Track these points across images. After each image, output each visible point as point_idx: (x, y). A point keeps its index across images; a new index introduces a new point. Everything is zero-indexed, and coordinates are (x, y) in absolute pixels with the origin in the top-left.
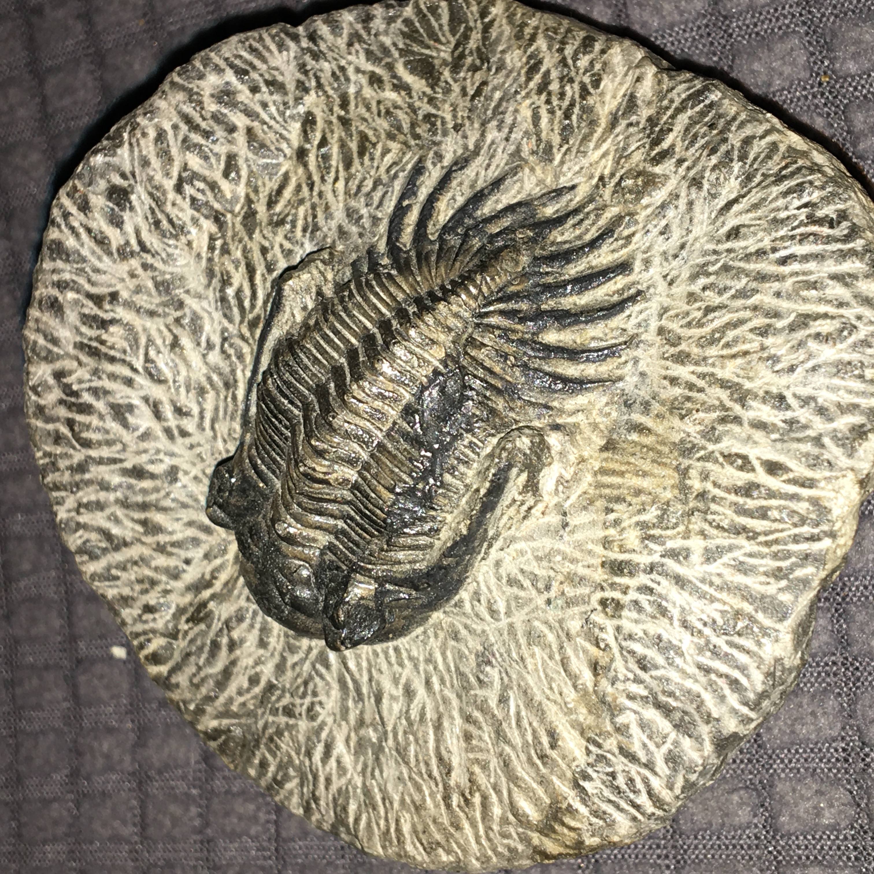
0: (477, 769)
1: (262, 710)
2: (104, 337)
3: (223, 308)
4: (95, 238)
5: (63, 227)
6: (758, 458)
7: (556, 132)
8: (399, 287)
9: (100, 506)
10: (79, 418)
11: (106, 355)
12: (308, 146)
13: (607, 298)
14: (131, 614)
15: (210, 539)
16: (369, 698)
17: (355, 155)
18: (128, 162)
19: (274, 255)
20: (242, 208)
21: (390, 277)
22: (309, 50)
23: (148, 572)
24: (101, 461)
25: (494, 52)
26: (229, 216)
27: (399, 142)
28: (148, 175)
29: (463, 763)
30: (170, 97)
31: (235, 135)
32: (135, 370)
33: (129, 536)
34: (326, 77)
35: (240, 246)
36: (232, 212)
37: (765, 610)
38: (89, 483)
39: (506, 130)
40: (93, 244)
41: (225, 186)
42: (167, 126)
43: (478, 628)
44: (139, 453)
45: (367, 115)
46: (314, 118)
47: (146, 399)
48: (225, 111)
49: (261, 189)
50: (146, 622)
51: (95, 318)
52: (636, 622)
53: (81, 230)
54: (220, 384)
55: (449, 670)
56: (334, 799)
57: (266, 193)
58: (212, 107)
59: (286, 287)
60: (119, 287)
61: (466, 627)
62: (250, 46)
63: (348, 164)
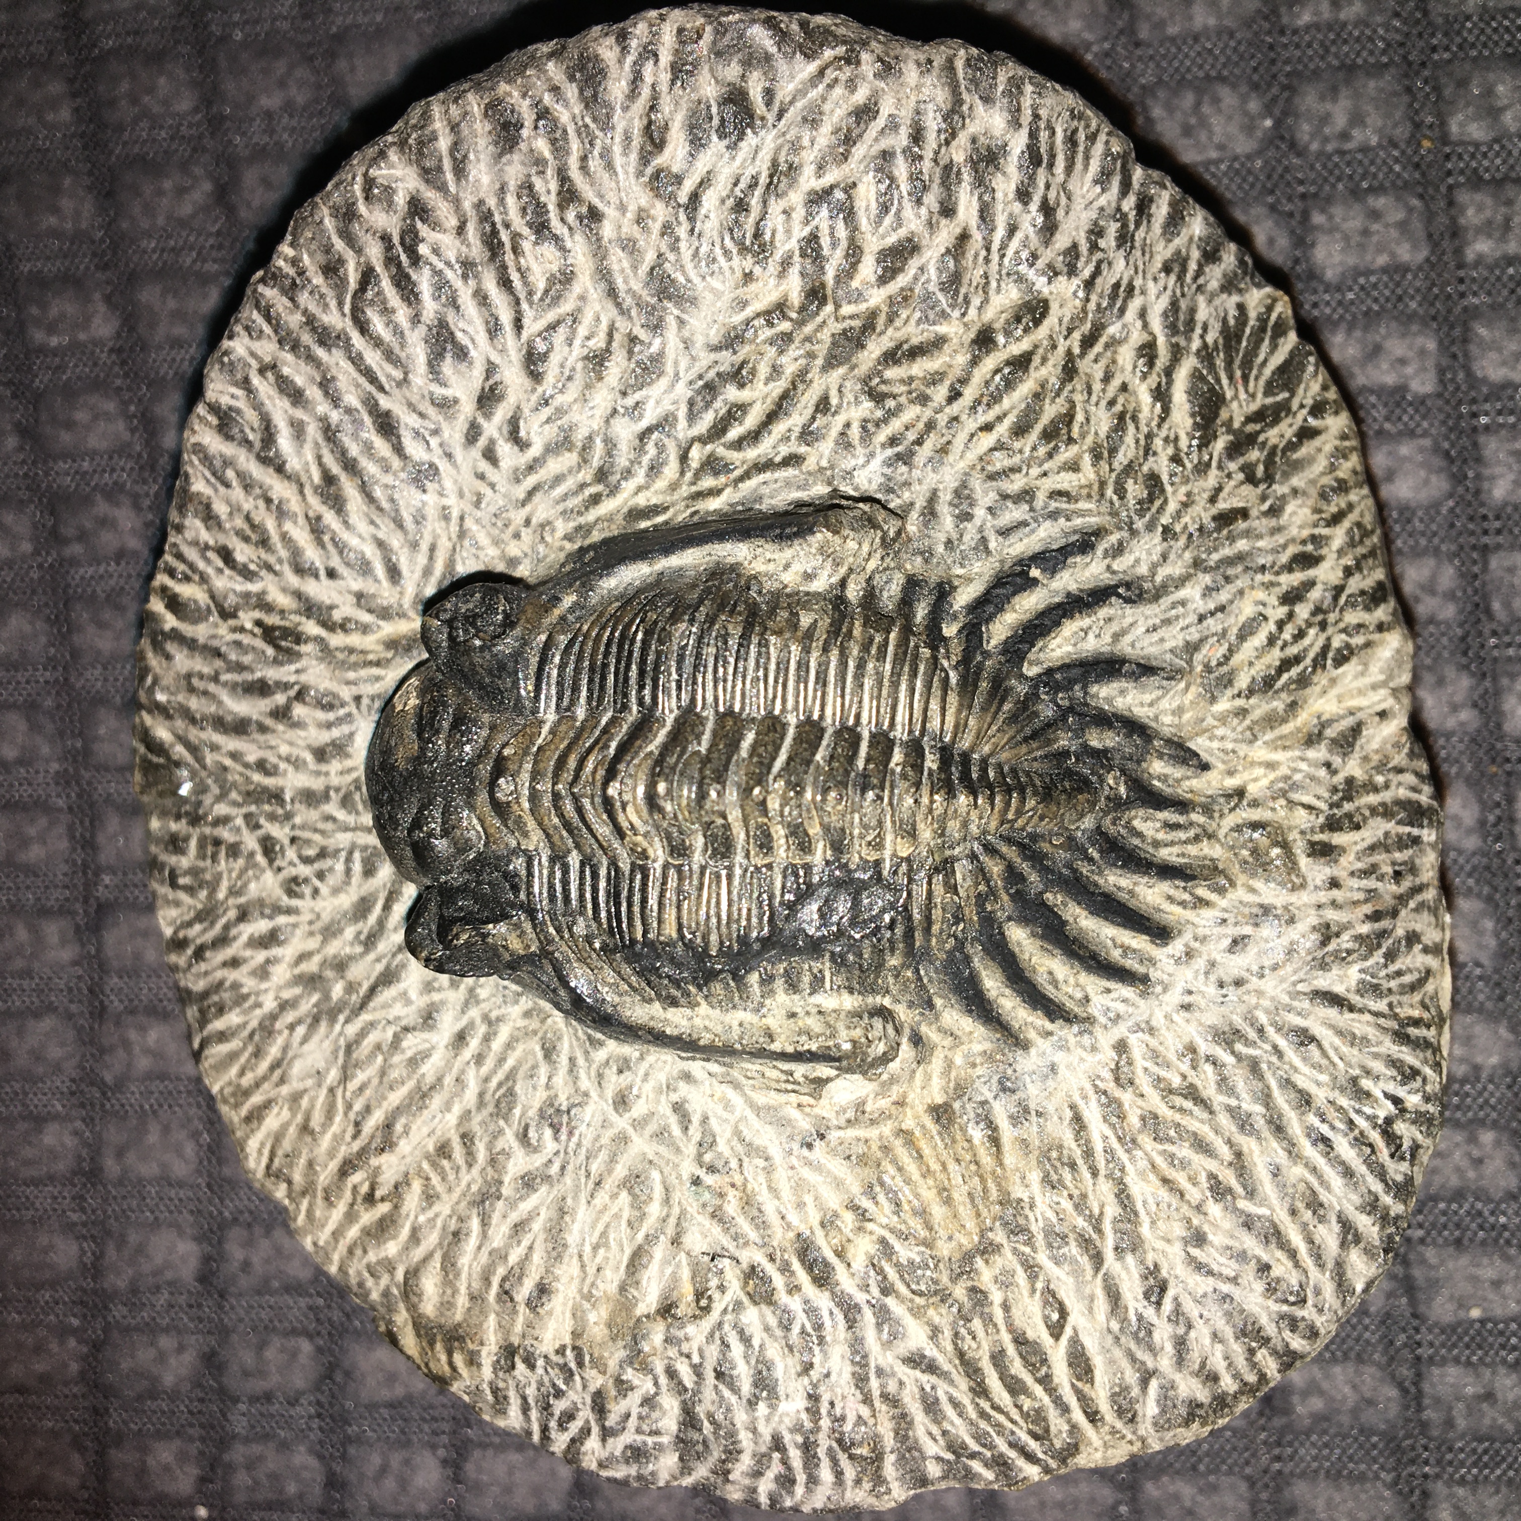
0: (417, 1186)
1: (240, 799)
2: (526, 245)
3: (698, 392)
4: (650, 123)
5: (630, 60)
6: (1075, 1330)
7: (1253, 672)
8: (943, 710)
9: (296, 396)
10: (386, 284)
11: (504, 267)
12: (1001, 339)
13: (1109, 943)
14: (197, 531)
15: (385, 583)
16: (378, 960)
17: (1038, 428)
18: (791, 87)
19: (827, 426)
20: (851, 317)
21: (946, 681)
22: (1123, 218)
23: (270, 525)
24: (356, 360)
25: (1286, 476)
26: (829, 308)
27: (1097, 473)
28: (799, 138)
29: (408, 1160)
30: (928, 80)
31: (944, 222)
32: (518, 325)
33: (293, 464)
34: (1105, 282)
35: (802, 361)
36: (838, 306)
37: (901, 1458)
38: (310, 358)
39: (1212, 606)
40: (638, 125)
41: (868, 269)
42: (886, 108)
43: (585, 1083)
44: (412, 407)
45: (1097, 386)
46: (1044, 315)
47: (491, 369)
48: (966, 177)
49: (898, 323)
50: (208, 561)
51: (540, 208)
52: (767, 1329)
53: (646, 92)
54: (596, 462)
55: (501, 1060)
56: (221, 983)
57: (900, 335)
58: (958, 154)
59: (819, 536)
60: (610, 212)
61: (573, 1061)
62: (1075, 131)
63: (1020, 430)
